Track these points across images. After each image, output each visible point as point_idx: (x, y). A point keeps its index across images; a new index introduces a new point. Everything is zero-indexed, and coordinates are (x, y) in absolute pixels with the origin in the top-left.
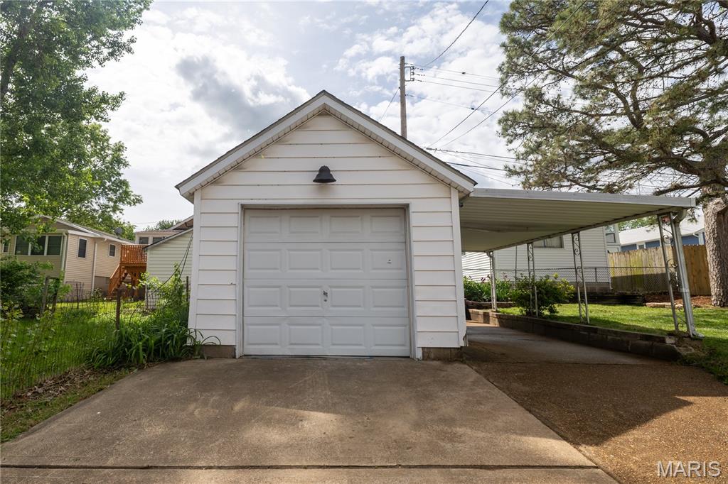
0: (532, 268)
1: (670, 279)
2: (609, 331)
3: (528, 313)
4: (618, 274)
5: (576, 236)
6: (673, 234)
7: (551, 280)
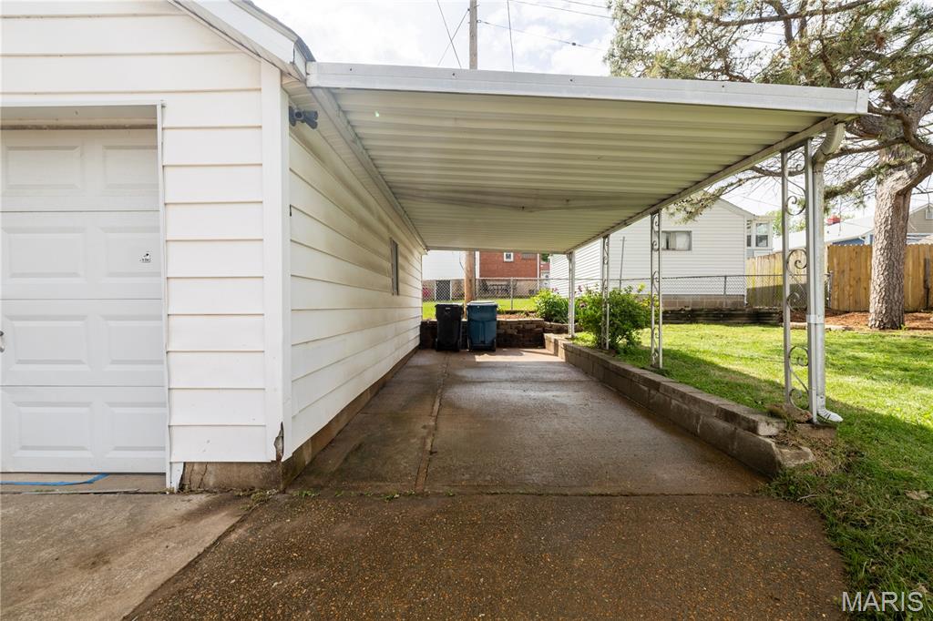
0: (606, 277)
1: (788, 293)
2: (674, 390)
3: (600, 345)
4: (759, 283)
5: (656, 219)
6: (806, 192)
7: (634, 293)
